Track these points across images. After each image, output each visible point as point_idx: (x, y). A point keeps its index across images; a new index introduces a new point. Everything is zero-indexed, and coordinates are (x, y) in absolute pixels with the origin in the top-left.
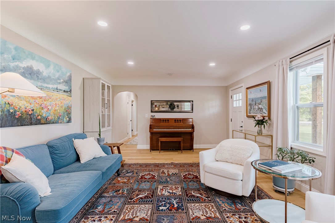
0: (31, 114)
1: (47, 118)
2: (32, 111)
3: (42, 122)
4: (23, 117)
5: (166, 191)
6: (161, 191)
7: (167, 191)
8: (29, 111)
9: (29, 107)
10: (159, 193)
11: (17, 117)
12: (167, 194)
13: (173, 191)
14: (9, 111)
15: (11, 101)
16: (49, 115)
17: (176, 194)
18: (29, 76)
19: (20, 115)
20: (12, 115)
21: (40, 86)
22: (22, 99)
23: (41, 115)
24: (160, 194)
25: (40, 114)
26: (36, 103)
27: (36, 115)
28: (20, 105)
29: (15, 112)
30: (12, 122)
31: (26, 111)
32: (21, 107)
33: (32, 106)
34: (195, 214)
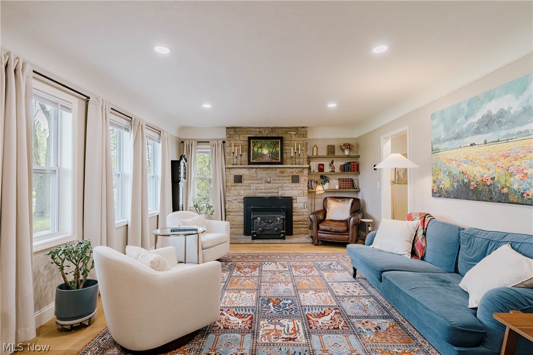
0: (491, 185)
1: (522, 194)
2: (491, 181)
3: (511, 199)
4: (478, 189)
5: (287, 326)
6: (297, 329)
7: (286, 329)
8: (488, 180)
9: (487, 174)
10: (298, 323)
11: (472, 188)
12: (285, 322)
13: (275, 328)
14: (463, 181)
15: (465, 170)
16: (528, 186)
17: (269, 321)
18: (486, 128)
19: (475, 186)
20: (466, 185)
21: (504, 137)
22: (477, 165)
23: (508, 187)
24: (297, 321)
25: (506, 185)
26: (499, 166)
27: (500, 186)
28: (475, 173)
29: (470, 181)
30: (467, 195)
31: (482, 181)
32: (476, 176)
33: (491, 172)
34: (250, 295)
